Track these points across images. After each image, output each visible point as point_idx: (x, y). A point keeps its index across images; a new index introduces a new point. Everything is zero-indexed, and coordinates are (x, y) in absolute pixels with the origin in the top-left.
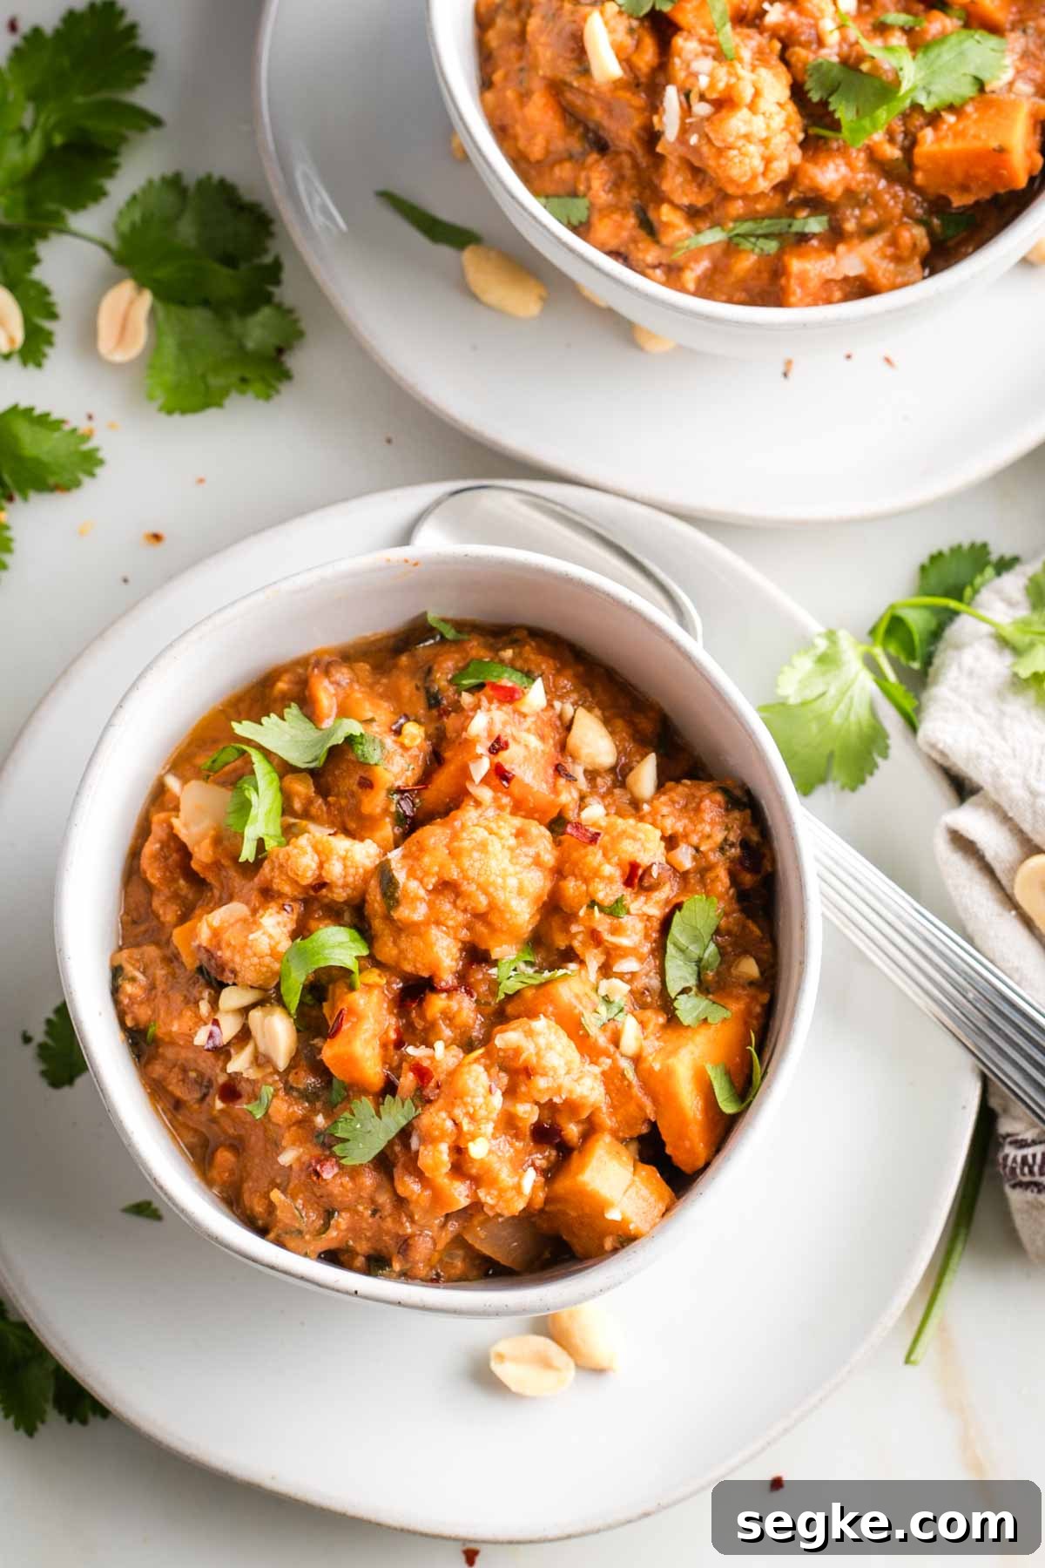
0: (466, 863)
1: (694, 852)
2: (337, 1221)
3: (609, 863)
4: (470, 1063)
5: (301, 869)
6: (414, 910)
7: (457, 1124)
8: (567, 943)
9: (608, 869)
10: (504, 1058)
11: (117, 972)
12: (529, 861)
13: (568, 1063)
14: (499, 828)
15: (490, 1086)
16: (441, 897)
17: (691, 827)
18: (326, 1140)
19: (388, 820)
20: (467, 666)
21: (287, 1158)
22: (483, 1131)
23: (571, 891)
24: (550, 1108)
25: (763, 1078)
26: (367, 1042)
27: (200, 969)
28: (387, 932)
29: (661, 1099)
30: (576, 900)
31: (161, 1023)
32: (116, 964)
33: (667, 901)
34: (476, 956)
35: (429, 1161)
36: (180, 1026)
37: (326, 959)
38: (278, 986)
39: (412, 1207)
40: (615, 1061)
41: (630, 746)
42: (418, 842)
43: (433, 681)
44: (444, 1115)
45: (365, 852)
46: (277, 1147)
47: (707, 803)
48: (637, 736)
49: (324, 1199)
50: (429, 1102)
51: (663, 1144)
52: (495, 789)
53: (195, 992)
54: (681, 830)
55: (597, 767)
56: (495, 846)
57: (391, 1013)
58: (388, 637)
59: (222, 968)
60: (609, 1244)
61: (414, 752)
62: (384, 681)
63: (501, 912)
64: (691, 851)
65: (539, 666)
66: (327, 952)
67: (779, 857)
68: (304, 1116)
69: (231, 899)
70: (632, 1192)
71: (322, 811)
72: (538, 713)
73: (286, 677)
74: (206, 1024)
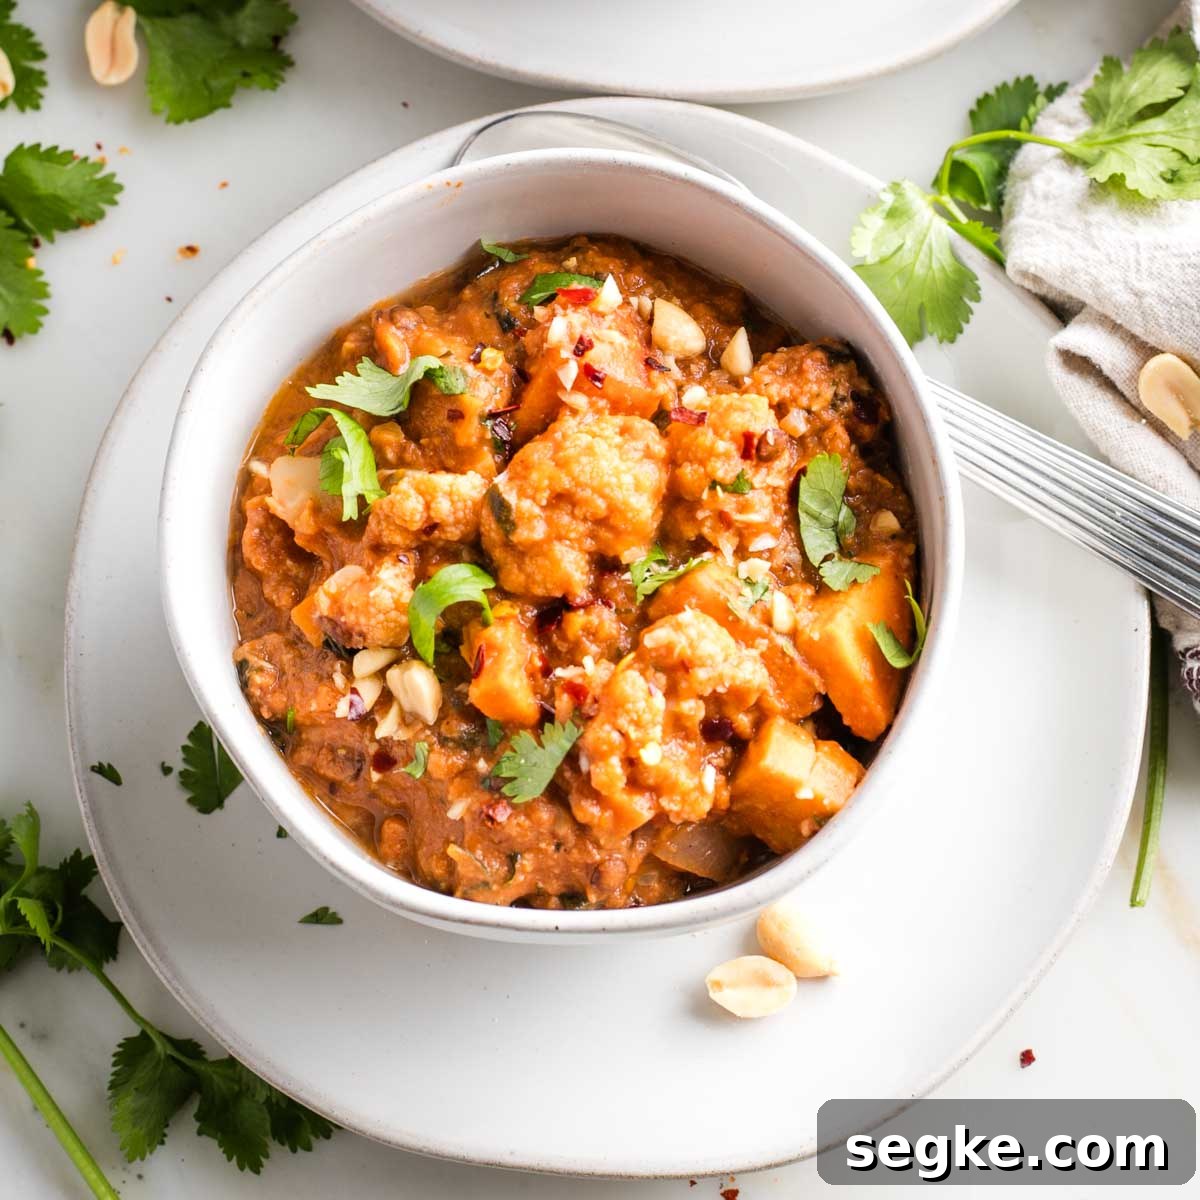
0: (576, 469)
1: (806, 414)
2: (522, 864)
3: (722, 438)
4: (623, 671)
5: (408, 514)
6: (532, 529)
7: (624, 735)
8: (696, 532)
9: (722, 446)
10: (656, 658)
11: (242, 666)
12: (638, 455)
13: (725, 649)
14: (602, 430)
15: (649, 689)
16: (557, 511)
17: (797, 390)
18: (492, 784)
19: (486, 448)
20: (534, 282)
21: (456, 812)
22: (651, 736)
23: (689, 476)
24: (715, 700)
25: (927, 625)
26: (513, 673)
27: (327, 644)
28: (509, 559)
29: (828, 669)
30: (696, 484)
31: (298, 707)
32: (239, 659)
33: (789, 470)
34: (606, 565)
35: (604, 778)
36: (318, 704)
37: (453, 596)
38: (410, 642)
39: (596, 832)
40: (771, 641)
41: (716, 328)
42: (522, 462)
43: (502, 305)
44: (607, 727)
45: (469, 485)
46: (444, 804)
47: (809, 362)
48: (722, 318)
49: (504, 845)
50: (590, 718)
51: (839, 716)
52: (589, 394)
53: (327, 667)
54: (788, 395)
55: (688, 354)
56: (601, 446)
57: (530, 641)
58: (446, 275)
59: (348, 634)
60: (805, 829)
61: (498, 374)
62: (452, 317)
63: (621, 512)
64: (803, 414)
65: (607, 266)
66: (452, 589)
67: (894, 402)
68: (465, 765)
69: (342, 565)
70: (819, 767)
71: (417, 455)
72: (615, 311)
73: (351, 337)
74: (344, 696)
